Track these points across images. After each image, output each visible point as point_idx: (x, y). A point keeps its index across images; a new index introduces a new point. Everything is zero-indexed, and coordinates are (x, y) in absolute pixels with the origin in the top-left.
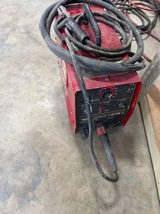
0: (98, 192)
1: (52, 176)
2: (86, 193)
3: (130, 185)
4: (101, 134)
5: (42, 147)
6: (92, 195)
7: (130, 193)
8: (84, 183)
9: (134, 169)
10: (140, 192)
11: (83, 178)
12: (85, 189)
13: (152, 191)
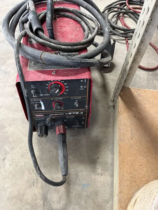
0: (47, 196)
1: (4, 171)
2: (35, 195)
3: (84, 193)
4: (59, 133)
5: (2, 140)
6: (40, 197)
7: (83, 203)
8: (35, 184)
9: (92, 176)
10: (94, 202)
11: (36, 178)
12: (35, 190)
13: (108, 204)
